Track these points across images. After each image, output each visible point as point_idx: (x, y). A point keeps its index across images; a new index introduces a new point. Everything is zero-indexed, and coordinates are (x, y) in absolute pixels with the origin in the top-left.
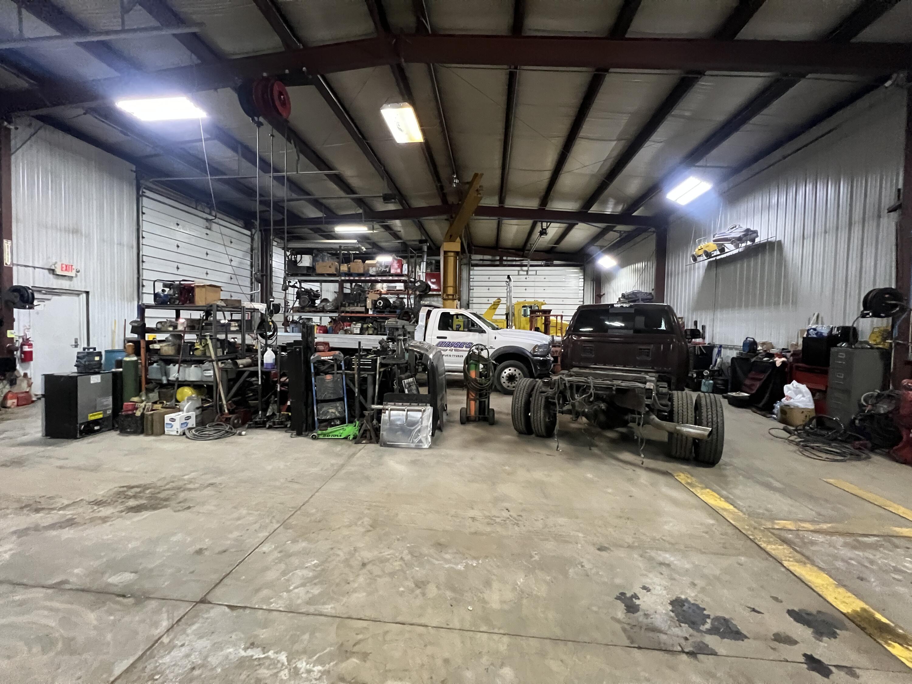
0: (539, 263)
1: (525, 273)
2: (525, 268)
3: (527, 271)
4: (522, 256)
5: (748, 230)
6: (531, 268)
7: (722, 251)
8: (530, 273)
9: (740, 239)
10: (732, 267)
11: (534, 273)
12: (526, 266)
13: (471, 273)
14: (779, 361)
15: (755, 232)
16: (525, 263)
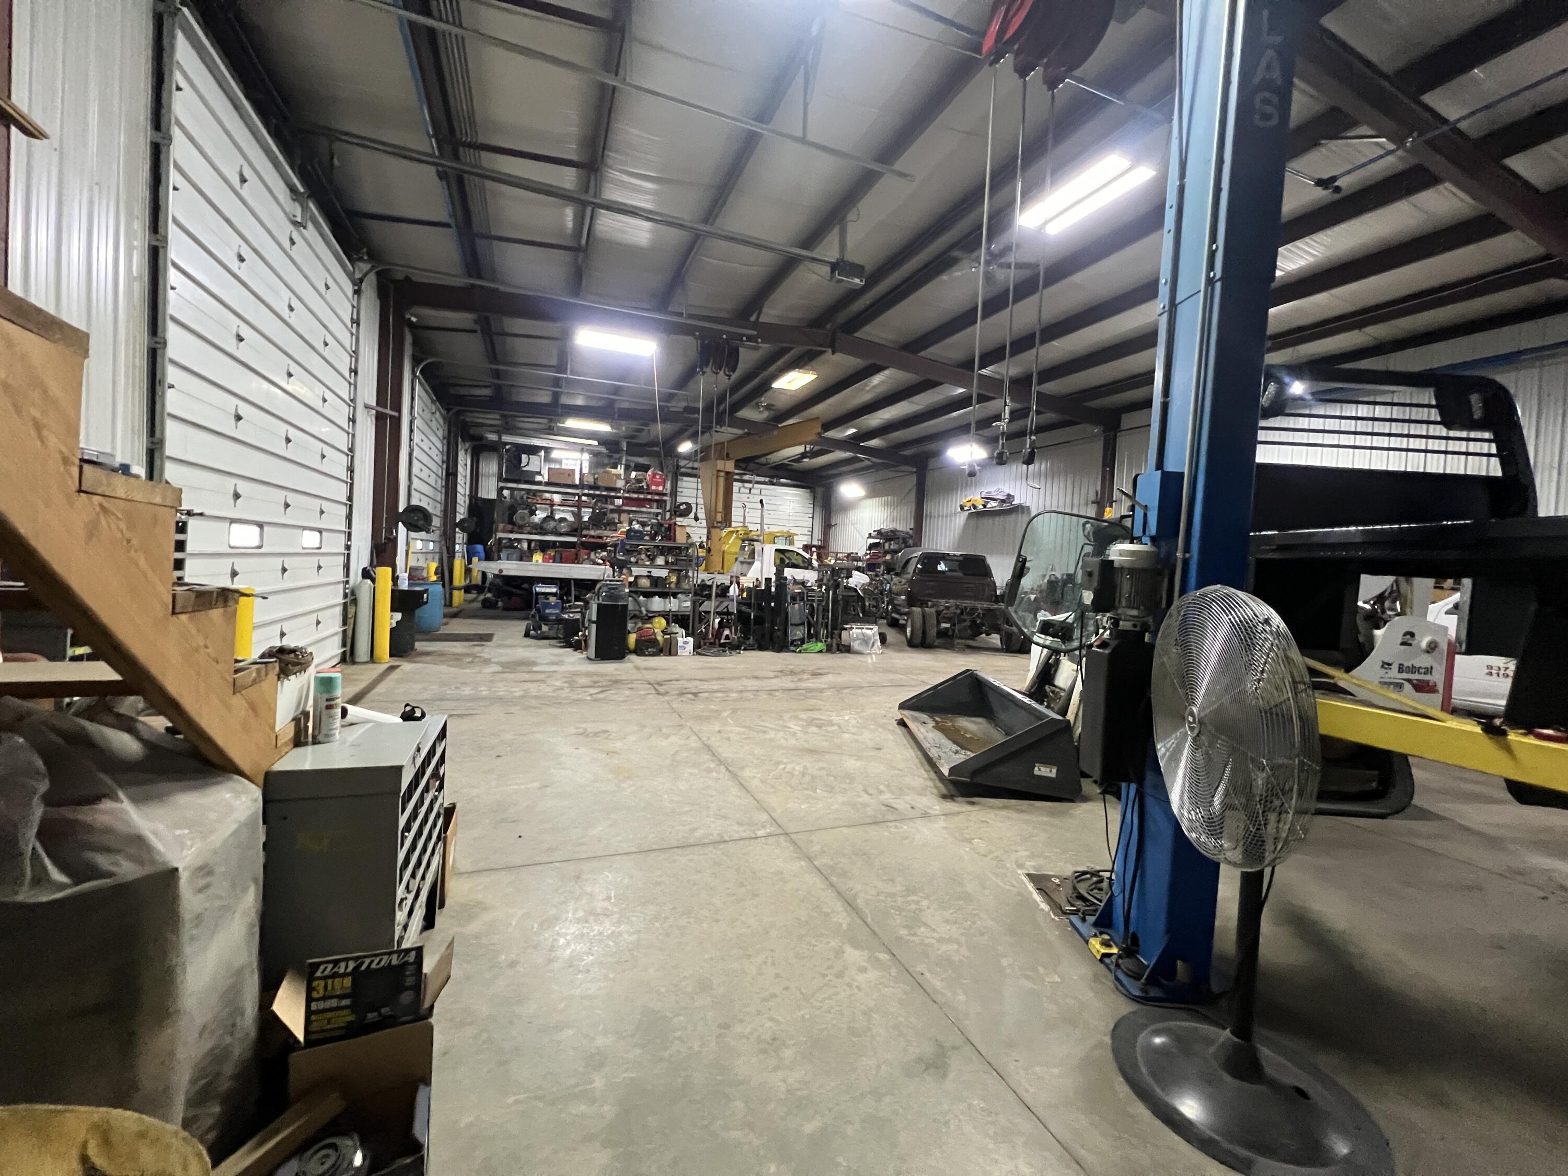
0: (762, 479)
1: (748, 491)
2: (747, 485)
3: (750, 490)
4: (744, 469)
5: (1009, 495)
6: (756, 486)
7: (985, 506)
8: (752, 491)
9: (1003, 501)
10: (991, 521)
11: (758, 492)
12: (749, 482)
13: (679, 483)
14: (1033, 597)
15: (1013, 497)
16: (746, 477)
